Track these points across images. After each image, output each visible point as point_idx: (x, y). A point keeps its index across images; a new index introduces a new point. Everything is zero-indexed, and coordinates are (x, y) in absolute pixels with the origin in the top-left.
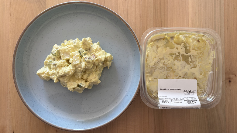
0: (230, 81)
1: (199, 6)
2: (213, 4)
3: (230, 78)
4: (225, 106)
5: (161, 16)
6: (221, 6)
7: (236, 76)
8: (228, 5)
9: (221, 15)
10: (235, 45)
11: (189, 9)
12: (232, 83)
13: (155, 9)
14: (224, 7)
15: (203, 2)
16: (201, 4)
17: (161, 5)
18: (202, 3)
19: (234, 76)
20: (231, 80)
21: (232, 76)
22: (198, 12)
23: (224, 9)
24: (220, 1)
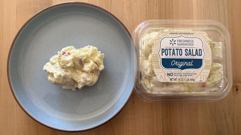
0: (237, 90)
1: (203, 16)
2: (218, 13)
3: (237, 87)
4: (233, 114)
6: (225, 16)
12: (239, 91)
15: (207, 12)
20: (238, 88)
21: (238, 84)
23: (229, 18)
24: (224, 10)
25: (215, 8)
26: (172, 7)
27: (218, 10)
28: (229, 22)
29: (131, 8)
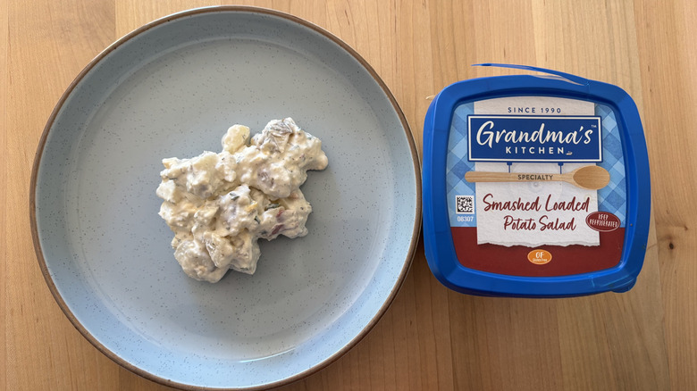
0: (671, 246)
2: (605, 23)
3: (670, 237)
4: (664, 320)
5: (456, 65)
6: (626, 29)
7: (686, 229)
8: (648, 26)
9: (629, 55)
11: (536, 40)
12: (677, 251)
13: (438, 46)
14: (638, 31)
15: (575, 19)
16: (569, 25)
17: (453, 31)
18: (573, 23)
19: (683, 229)
20: (674, 243)
21: (675, 230)
22: (563, 49)
23: (638, 36)
24: (625, 14)
25: (597, 6)
26: (471, 7)
27: (607, 12)
28: (639, 48)
29: (349, 14)
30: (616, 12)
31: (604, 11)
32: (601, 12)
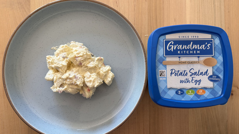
1: (197, 12)
2: (213, 10)
5: (157, 24)
6: (221, 13)
7: (238, 88)
8: (229, 12)
9: (221, 23)
10: (237, 54)
11: (187, 15)
12: (234, 96)
13: (150, 17)
14: (225, 14)
16: (199, 10)
17: (156, 11)
18: (201, 9)
19: (237, 88)
20: (233, 93)
21: (234, 89)
22: (197, 19)
23: (225, 16)
24: (221, 7)
25: (210, 4)
26: (163, 2)
27: (214, 6)
28: (225, 20)
29: (117, 3)
30: (217, 7)
31: (213, 6)
32: (212, 6)
